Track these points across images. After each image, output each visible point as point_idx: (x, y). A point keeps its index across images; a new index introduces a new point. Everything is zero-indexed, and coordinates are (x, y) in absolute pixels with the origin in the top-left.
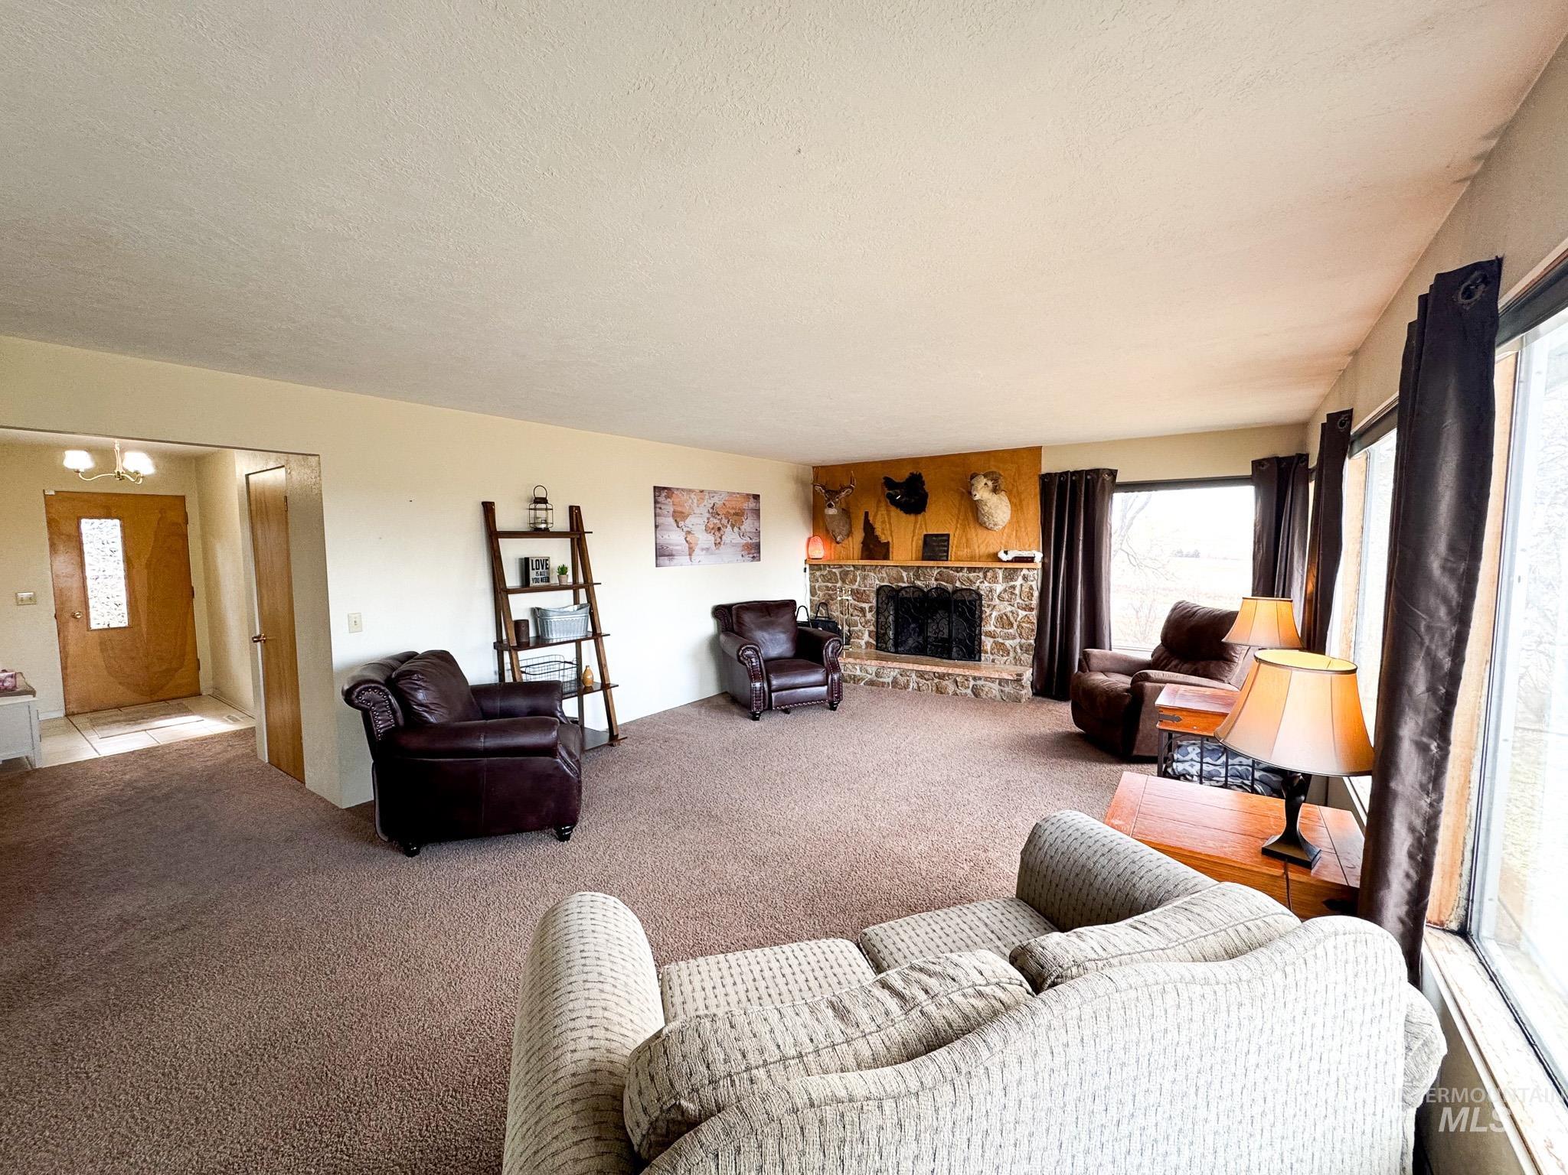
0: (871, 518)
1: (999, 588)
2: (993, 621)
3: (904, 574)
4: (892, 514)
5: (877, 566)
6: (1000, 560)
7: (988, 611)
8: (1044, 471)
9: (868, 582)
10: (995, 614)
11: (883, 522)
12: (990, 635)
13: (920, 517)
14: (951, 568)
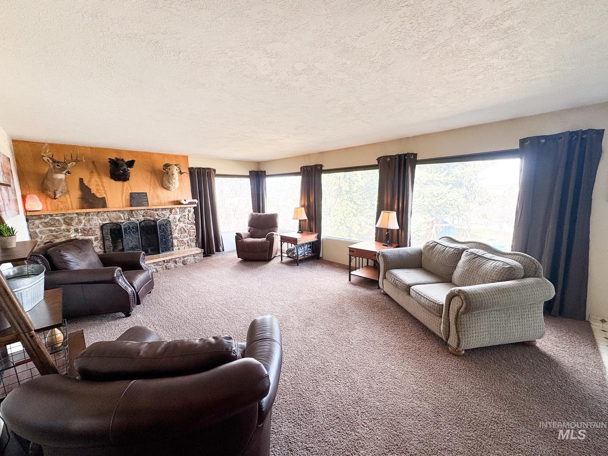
0: (86, 182)
1: (178, 217)
3: (122, 215)
4: (104, 180)
5: (99, 212)
6: (182, 204)
9: (93, 222)
10: (177, 228)
11: (97, 185)
12: (176, 238)
14: (153, 210)
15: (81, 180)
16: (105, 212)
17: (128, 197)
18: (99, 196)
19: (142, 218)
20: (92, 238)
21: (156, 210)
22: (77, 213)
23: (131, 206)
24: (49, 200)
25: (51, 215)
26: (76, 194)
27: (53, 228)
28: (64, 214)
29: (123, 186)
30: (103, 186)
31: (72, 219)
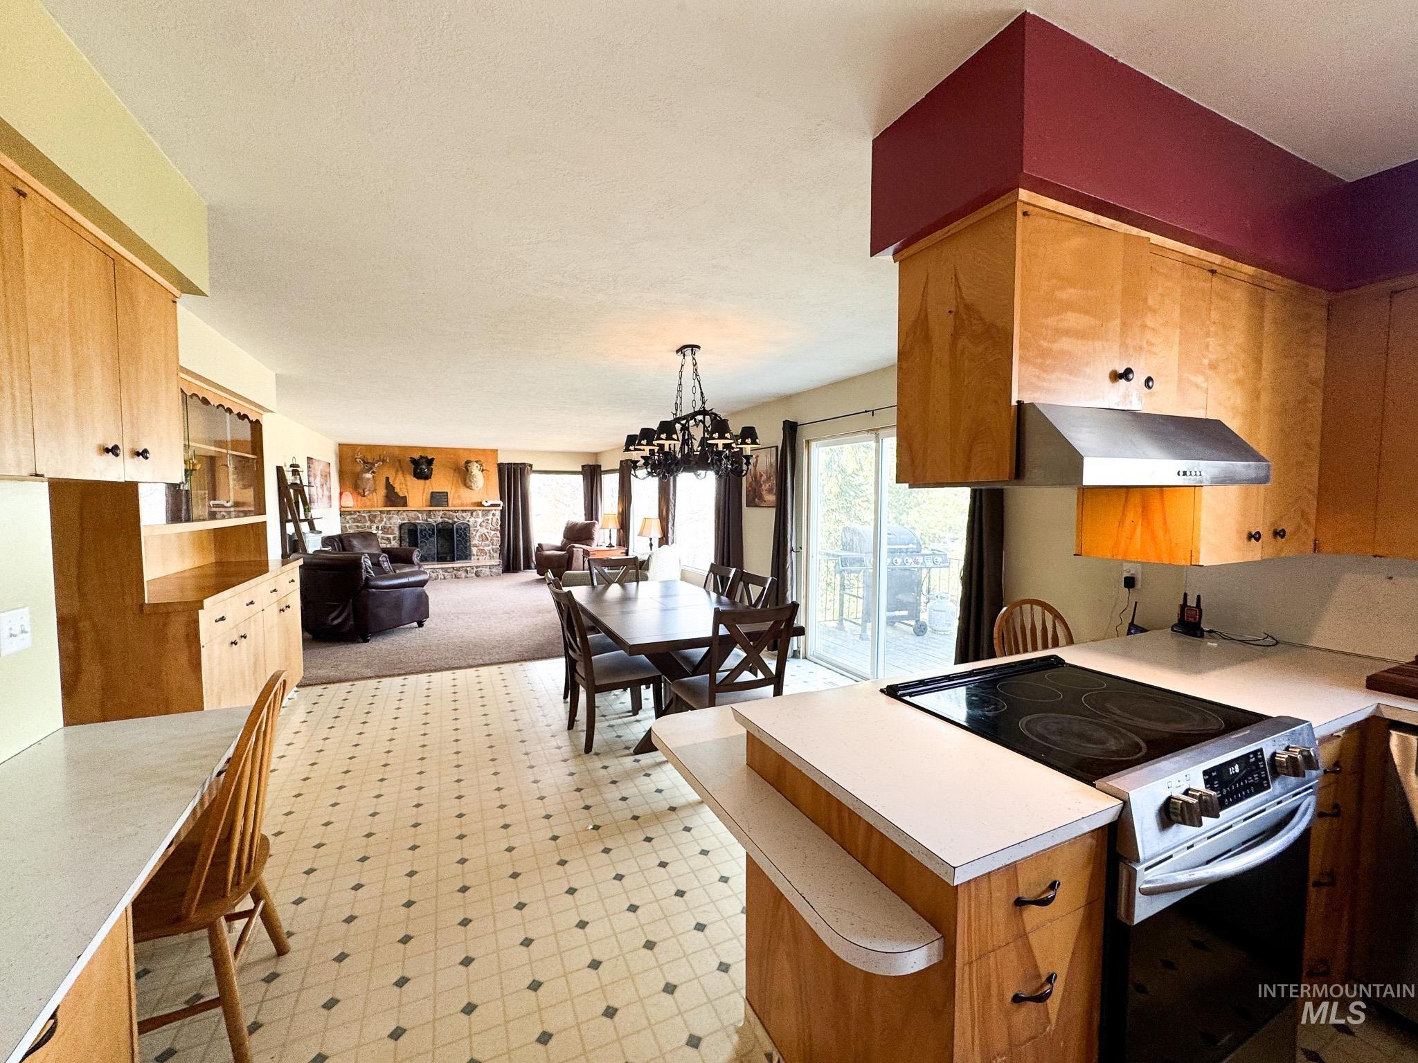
0: (391, 481)
1: (480, 520)
2: (477, 538)
3: (420, 515)
4: (408, 479)
5: (399, 511)
6: (483, 506)
7: (474, 533)
8: (499, 462)
9: (393, 521)
10: (478, 534)
11: (401, 484)
12: (475, 546)
13: (428, 481)
14: (452, 511)
15: (387, 479)
16: (404, 511)
17: (429, 496)
18: (401, 495)
19: (440, 520)
20: (391, 536)
21: (455, 511)
22: (380, 511)
23: (431, 506)
24: (360, 497)
25: (359, 512)
26: (382, 492)
27: (359, 525)
28: (369, 512)
29: (425, 484)
30: (406, 485)
31: (375, 516)
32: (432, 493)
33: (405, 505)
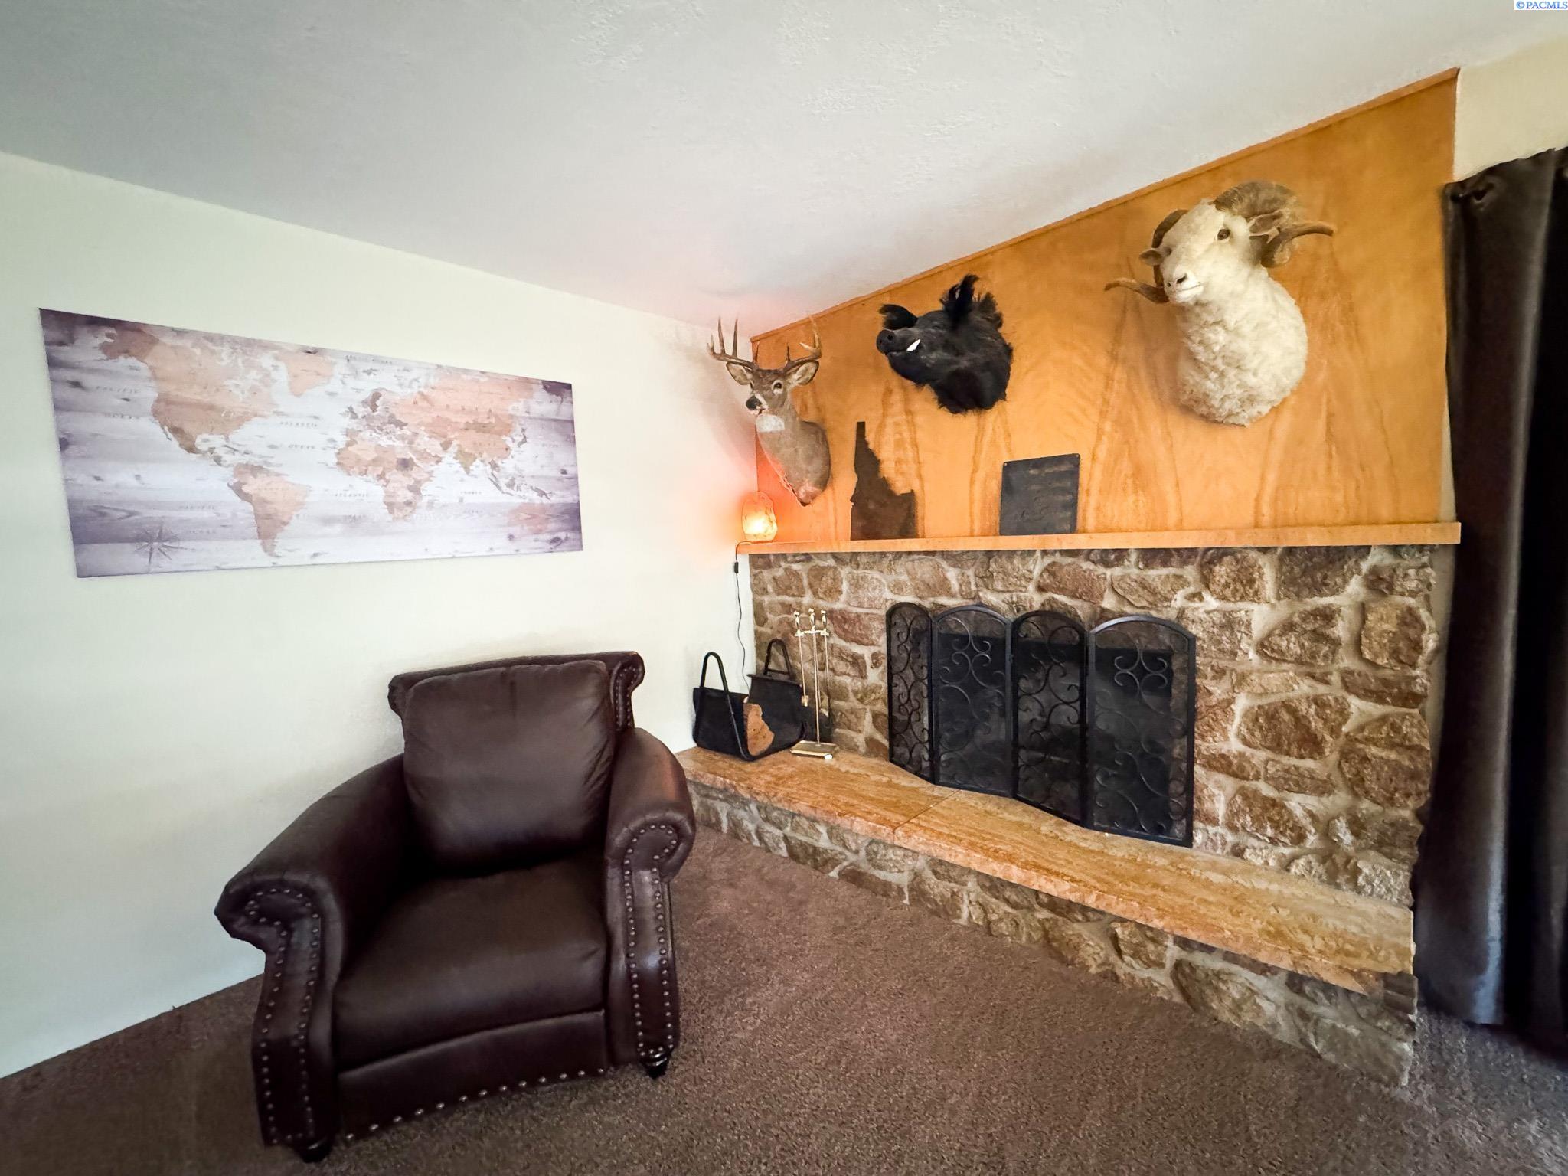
0: (870, 437)
2: (1237, 724)
5: (883, 554)
7: (1218, 690)
8: (1466, 165)
9: (866, 594)
10: (1242, 703)
13: (990, 417)
15: (861, 426)
16: (898, 555)
17: (995, 486)
18: (900, 487)
19: (1036, 600)
20: (867, 653)
21: (1113, 557)
22: (835, 556)
23: (1004, 531)
25: (786, 558)
26: (846, 482)
28: (809, 557)
30: (915, 446)
32: (1009, 467)
33: (908, 529)
